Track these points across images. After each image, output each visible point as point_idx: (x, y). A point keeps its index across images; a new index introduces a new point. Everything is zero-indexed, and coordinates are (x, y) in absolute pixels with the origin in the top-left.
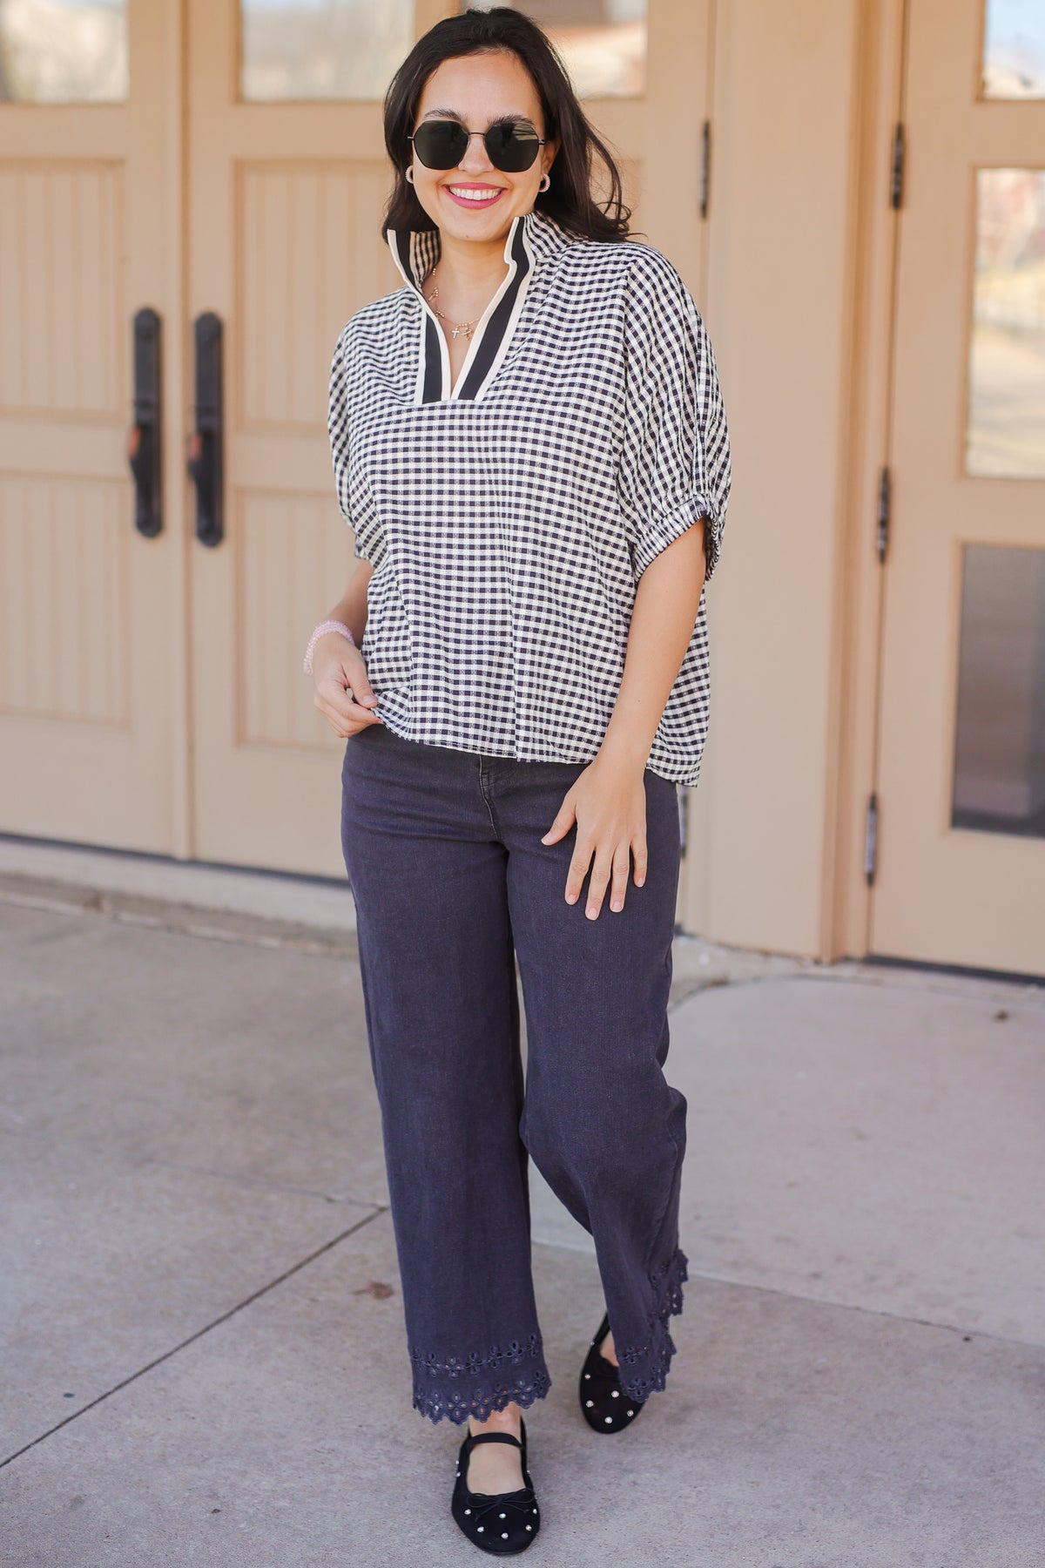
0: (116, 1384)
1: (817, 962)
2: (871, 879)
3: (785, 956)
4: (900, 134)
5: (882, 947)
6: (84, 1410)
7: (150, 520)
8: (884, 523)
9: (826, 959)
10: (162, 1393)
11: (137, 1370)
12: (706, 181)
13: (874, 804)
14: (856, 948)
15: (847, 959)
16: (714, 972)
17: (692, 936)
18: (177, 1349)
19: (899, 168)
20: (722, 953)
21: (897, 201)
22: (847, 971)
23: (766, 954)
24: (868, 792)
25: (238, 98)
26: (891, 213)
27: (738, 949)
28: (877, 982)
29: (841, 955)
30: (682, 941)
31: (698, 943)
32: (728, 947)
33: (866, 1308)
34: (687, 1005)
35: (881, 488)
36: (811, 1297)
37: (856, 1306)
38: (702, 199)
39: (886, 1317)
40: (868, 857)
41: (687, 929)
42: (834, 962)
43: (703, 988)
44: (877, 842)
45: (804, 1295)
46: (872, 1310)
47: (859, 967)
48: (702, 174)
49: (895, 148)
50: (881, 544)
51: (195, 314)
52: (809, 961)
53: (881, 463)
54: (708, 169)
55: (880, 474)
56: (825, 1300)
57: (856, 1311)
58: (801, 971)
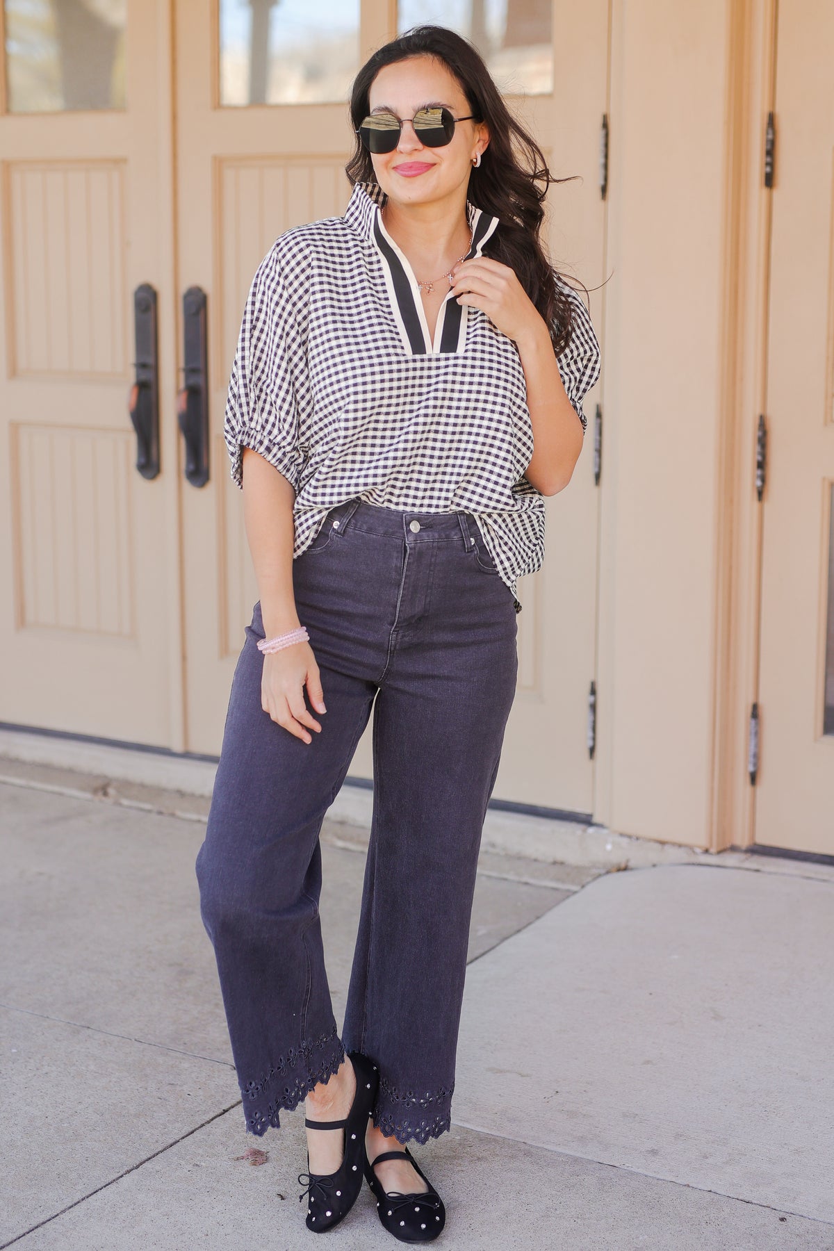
1: (706, 851)
2: (754, 778)
3: (680, 846)
4: (771, 121)
5: (763, 839)
7: (149, 465)
8: (761, 465)
9: (713, 850)
11: (22, 1232)
12: (606, 166)
13: (755, 712)
14: (743, 842)
15: (733, 849)
16: (618, 858)
17: (600, 826)
18: (63, 1211)
19: (771, 152)
20: (625, 841)
21: (769, 180)
22: (731, 859)
23: (662, 843)
24: (751, 701)
25: (217, 103)
26: (765, 191)
27: (637, 839)
28: (757, 871)
29: (728, 845)
30: (591, 830)
31: (605, 831)
32: (630, 837)
33: (695, 1186)
34: (589, 888)
35: (759, 434)
36: (646, 1173)
37: (686, 1183)
38: (602, 182)
39: (712, 1195)
40: (751, 759)
41: (596, 819)
42: (719, 852)
43: (608, 872)
44: (758, 745)
45: (640, 1171)
46: (700, 1186)
47: (743, 856)
48: (602, 160)
49: (767, 134)
50: (759, 483)
51: (184, 288)
52: (698, 850)
53: (758, 412)
54: (606, 156)
55: (757, 421)
56: (658, 1177)
57: (685, 1188)
58: (693, 859)
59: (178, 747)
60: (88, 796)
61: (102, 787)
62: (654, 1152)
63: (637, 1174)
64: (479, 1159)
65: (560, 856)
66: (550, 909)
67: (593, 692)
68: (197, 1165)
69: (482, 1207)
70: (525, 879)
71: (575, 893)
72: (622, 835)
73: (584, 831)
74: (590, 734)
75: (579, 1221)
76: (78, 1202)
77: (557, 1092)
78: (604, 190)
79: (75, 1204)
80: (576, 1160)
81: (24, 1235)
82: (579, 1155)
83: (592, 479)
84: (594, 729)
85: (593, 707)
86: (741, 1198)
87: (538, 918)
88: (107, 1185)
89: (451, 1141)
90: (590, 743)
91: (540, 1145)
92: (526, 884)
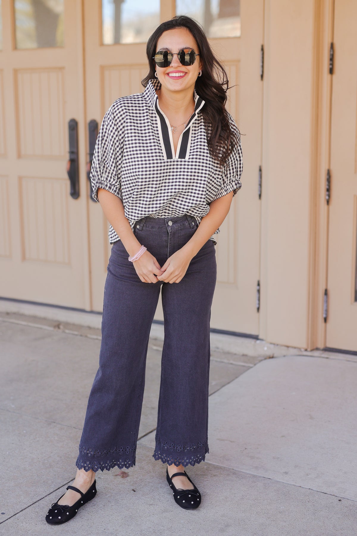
0: (21, 510)
1: (306, 350)
2: (326, 320)
3: (295, 348)
4: (332, 46)
5: (330, 345)
6: (7, 520)
7: (75, 193)
8: (328, 190)
9: (309, 349)
10: (37, 513)
11: (30, 504)
12: (263, 66)
13: (326, 293)
14: (321, 346)
15: (317, 349)
16: (269, 353)
17: (262, 340)
18: (46, 496)
19: (332, 59)
20: (272, 346)
21: (331, 71)
22: (316, 353)
23: (288, 347)
24: (324, 288)
26: (329, 76)
27: (278, 345)
28: (327, 358)
29: (315, 347)
30: (258, 342)
31: (264, 342)
32: (274, 344)
33: (303, 486)
34: (258, 366)
35: (327, 177)
36: (283, 482)
37: (300, 486)
38: (261, 73)
39: (310, 491)
40: (324, 312)
41: (260, 337)
42: (312, 350)
43: (265, 359)
44: (327, 306)
45: (280, 480)
46: (306, 487)
47: (321, 352)
48: (261, 64)
49: (330, 51)
50: (327, 197)
51: (89, 120)
52: (303, 350)
53: (327, 168)
54: (263, 62)
55: (327, 172)
56: (288, 483)
57: (299, 487)
58: (300, 353)
59: (88, 308)
60: (51, 329)
61: (58, 325)
62: (286, 473)
63: (279, 482)
64: (214, 476)
65: (246, 352)
66: (242, 374)
67: (259, 285)
68: (99, 478)
69: (216, 495)
70: (231, 362)
71: (252, 367)
72: (271, 343)
73: (255, 342)
74: (257, 302)
75: (256, 501)
76: (52, 492)
77: (246, 449)
78: (262, 76)
79: (51, 493)
80: (254, 476)
81: (31, 505)
82: (255, 474)
83: (258, 197)
84: (259, 300)
85: (259, 291)
86: (322, 491)
87: (237, 378)
88: (63, 486)
89: (203, 468)
90: (257, 306)
91: (239, 470)
92: (232, 364)
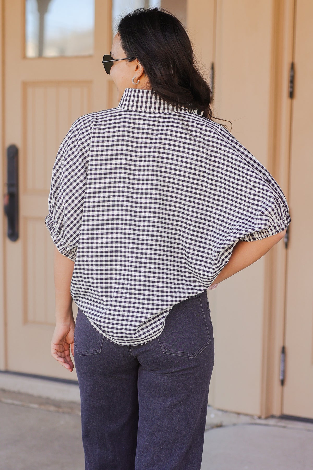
1: (260, 418)
2: (283, 382)
3: (247, 415)
4: (293, 67)
5: (287, 411)
9: (263, 416)
13: (284, 350)
14: (276, 412)
15: (273, 417)
16: (217, 421)
19: (292, 81)
20: (220, 413)
21: (292, 95)
22: (272, 422)
23: (238, 414)
24: (281, 345)
25: (24, 57)
26: (289, 100)
27: (227, 412)
28: (284, 427)
29: (270, 414)
32: (223, 411)
40: (281, 373)
42: (267, 418)
43: (213, 428)
44: (285, 367)
47: (277, 420)
49: (290, 72)
51: (8, 144)
52: (256, 417)
58: (253, 421)
59: (2, 368)
72: (219, 410)
